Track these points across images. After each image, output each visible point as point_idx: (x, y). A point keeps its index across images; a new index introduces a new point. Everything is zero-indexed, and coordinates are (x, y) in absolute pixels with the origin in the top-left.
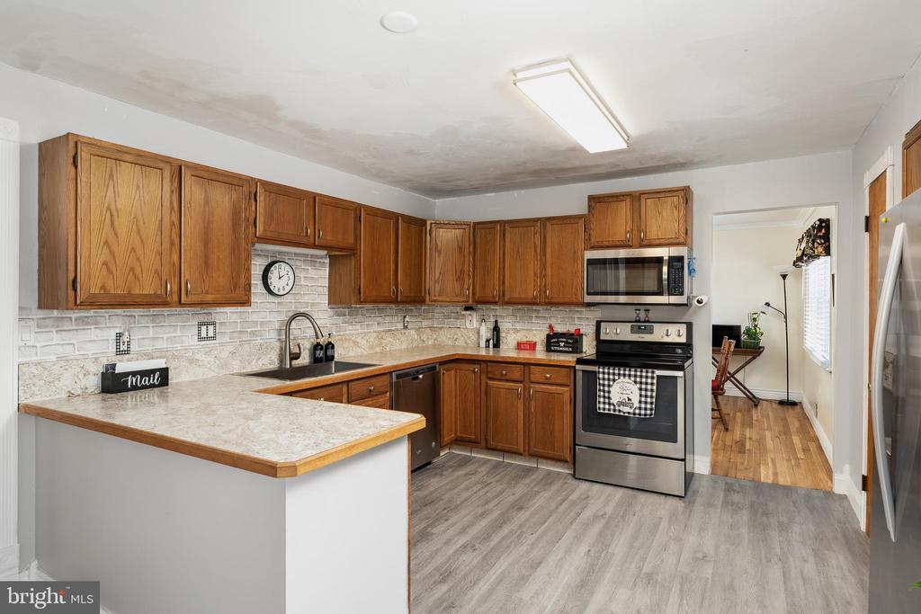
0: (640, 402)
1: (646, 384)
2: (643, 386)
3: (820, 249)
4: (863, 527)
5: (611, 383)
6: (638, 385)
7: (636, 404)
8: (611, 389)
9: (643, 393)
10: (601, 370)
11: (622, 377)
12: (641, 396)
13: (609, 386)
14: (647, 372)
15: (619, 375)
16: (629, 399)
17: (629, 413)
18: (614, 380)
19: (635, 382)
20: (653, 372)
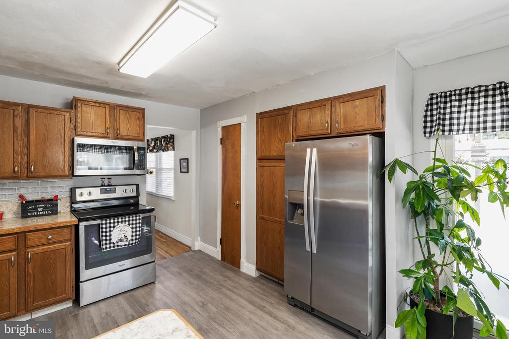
0: (132, 236)
1: (136, 224)
2: (134, 226)
3: (171, 148)
4: (219, 258)
5: (112, 229)
6: (131, 226)
7: (130, 238)
8: (112, 233)
9: (134, 230)
10: (104, 222)
11: (120, 224)
12: (133, 232)
13: (110, 231)
14: (136, 217)
15: (118, 222)
16: (125, 236)
17: (125, 245)
18: (114, 227)
19: (129, 225)
20: (139, 216)
